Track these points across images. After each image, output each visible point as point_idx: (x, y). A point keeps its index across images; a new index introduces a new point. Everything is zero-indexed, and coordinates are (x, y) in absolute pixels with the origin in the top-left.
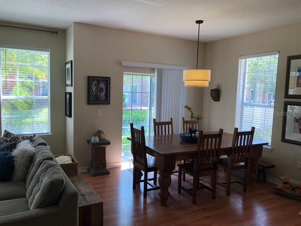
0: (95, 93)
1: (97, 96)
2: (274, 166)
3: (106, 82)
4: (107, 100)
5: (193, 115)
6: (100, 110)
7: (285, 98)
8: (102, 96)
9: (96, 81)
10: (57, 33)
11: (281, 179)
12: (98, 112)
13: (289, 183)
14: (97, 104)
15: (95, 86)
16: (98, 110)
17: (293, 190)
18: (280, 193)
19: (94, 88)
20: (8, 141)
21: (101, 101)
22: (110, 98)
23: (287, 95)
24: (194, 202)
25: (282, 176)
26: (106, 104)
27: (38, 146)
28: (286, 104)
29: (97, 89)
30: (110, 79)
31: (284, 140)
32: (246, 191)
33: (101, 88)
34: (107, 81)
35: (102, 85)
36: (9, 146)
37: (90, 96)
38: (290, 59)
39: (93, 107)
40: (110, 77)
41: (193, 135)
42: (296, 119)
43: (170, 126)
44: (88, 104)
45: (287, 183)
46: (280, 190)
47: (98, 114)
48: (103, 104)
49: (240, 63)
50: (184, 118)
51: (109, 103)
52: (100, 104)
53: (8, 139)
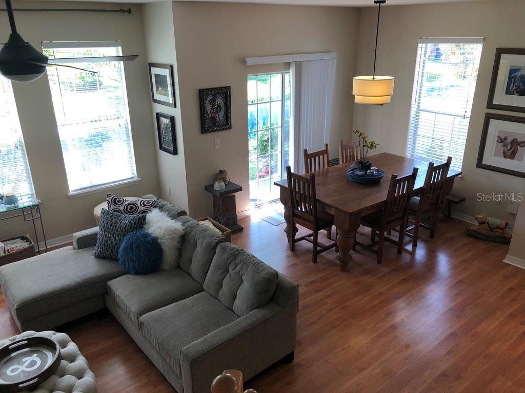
0: (210, 115)
1: (213, 118)
2: (464, 200)
3: (224, 94)
4: (227, 124)
5: (366, 142)
6: (219, 138)
7: (487, 108)
8: (221, 118)
9: (211, 96)
10: (129, 11)
11: (476, 219)
12: (216, 143)
13: (487, 223)
14: (215, 131)
15: (210, 103)
16: (215, 139)
17: (491, 231)
18: (474, 235)
19: (209, 108)
20: (123, 211)
21: (219, 126)
22: (231, 119)
23: (490, 105)
24: (379, 262)
25: (479, 215)
26: (227, 129)
27: (178, 216)
28: (488, 117)
29: (213, 108)
30: (230, 89)
31: (480, 165)
32: (433, 237)
33: (219, 106)
34: (226, 93)
35: (220, 101)
36: (137, 221)
37: (204, 120)
38: (500, 52)
39: (209, 137)
40: (230, 87)
41: (375, 173)
42: (501, 138)
43: (325, 155)
44: (202, 133)
45: (484, 223)
46: (474, 231)
47: (216, 146)
48: (223, 130)
49: (419, 49)
50: (342, 142)
51: (230, 128)
52: (218, 130)
53: (122, 208)
